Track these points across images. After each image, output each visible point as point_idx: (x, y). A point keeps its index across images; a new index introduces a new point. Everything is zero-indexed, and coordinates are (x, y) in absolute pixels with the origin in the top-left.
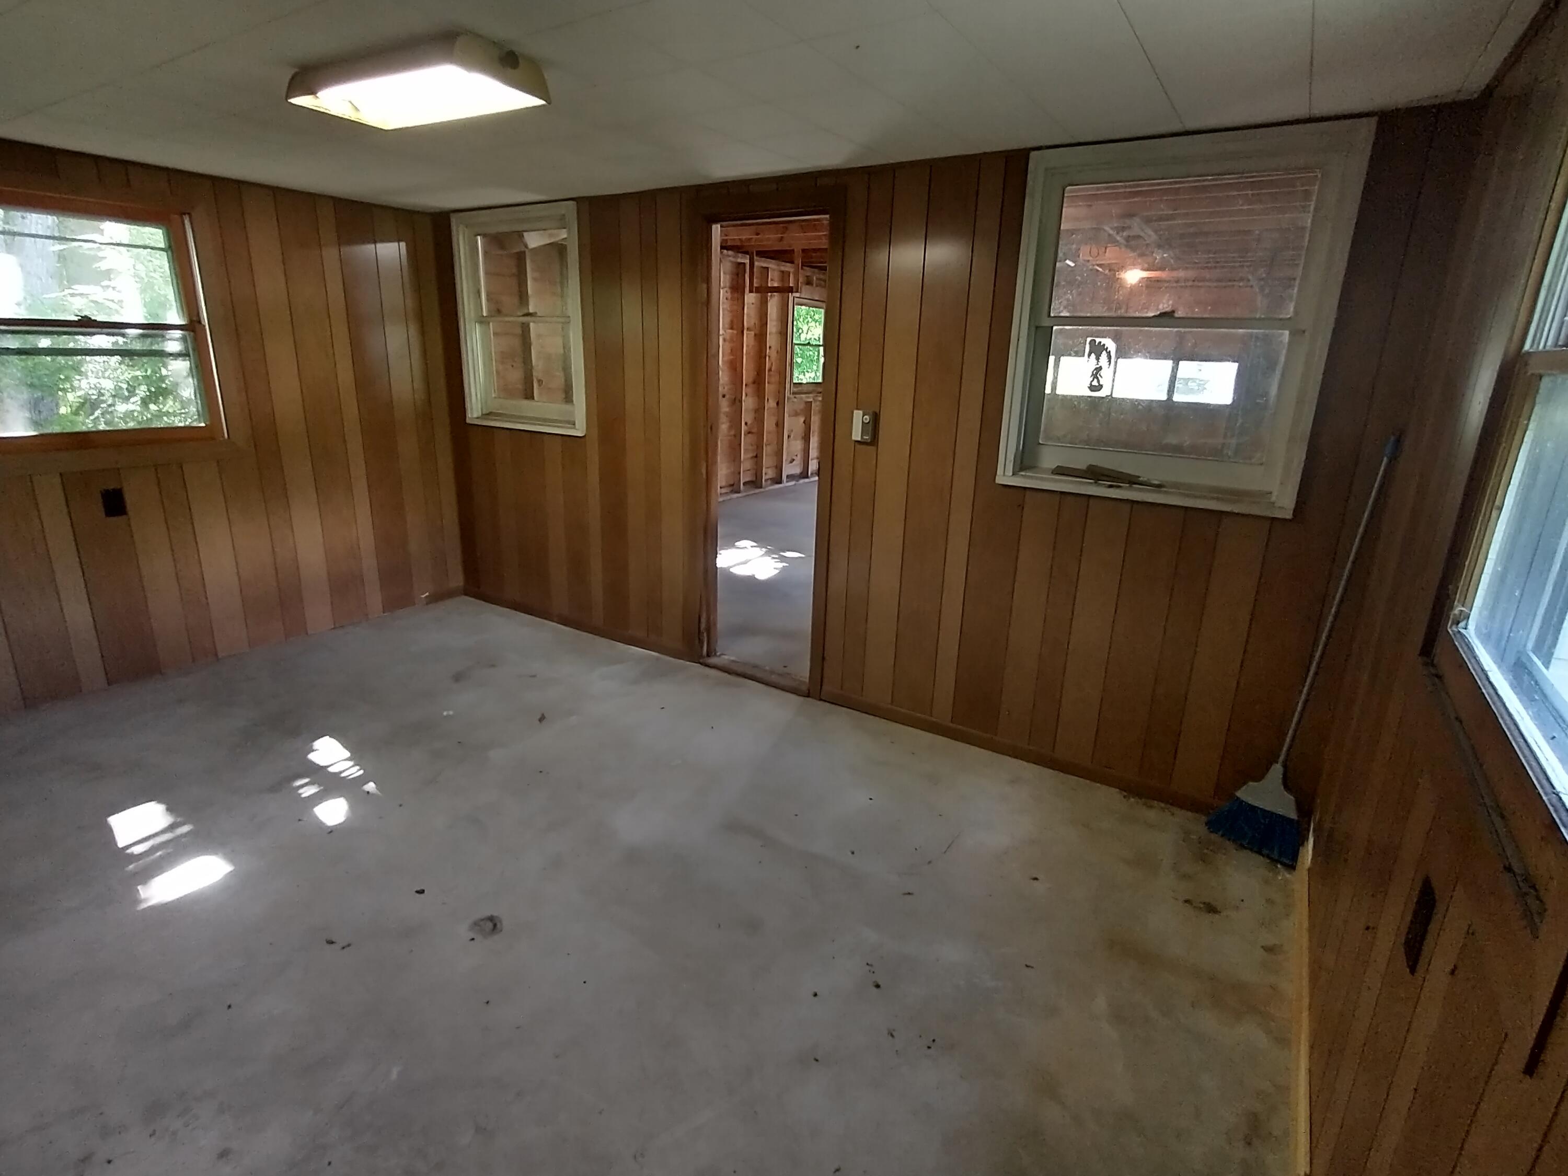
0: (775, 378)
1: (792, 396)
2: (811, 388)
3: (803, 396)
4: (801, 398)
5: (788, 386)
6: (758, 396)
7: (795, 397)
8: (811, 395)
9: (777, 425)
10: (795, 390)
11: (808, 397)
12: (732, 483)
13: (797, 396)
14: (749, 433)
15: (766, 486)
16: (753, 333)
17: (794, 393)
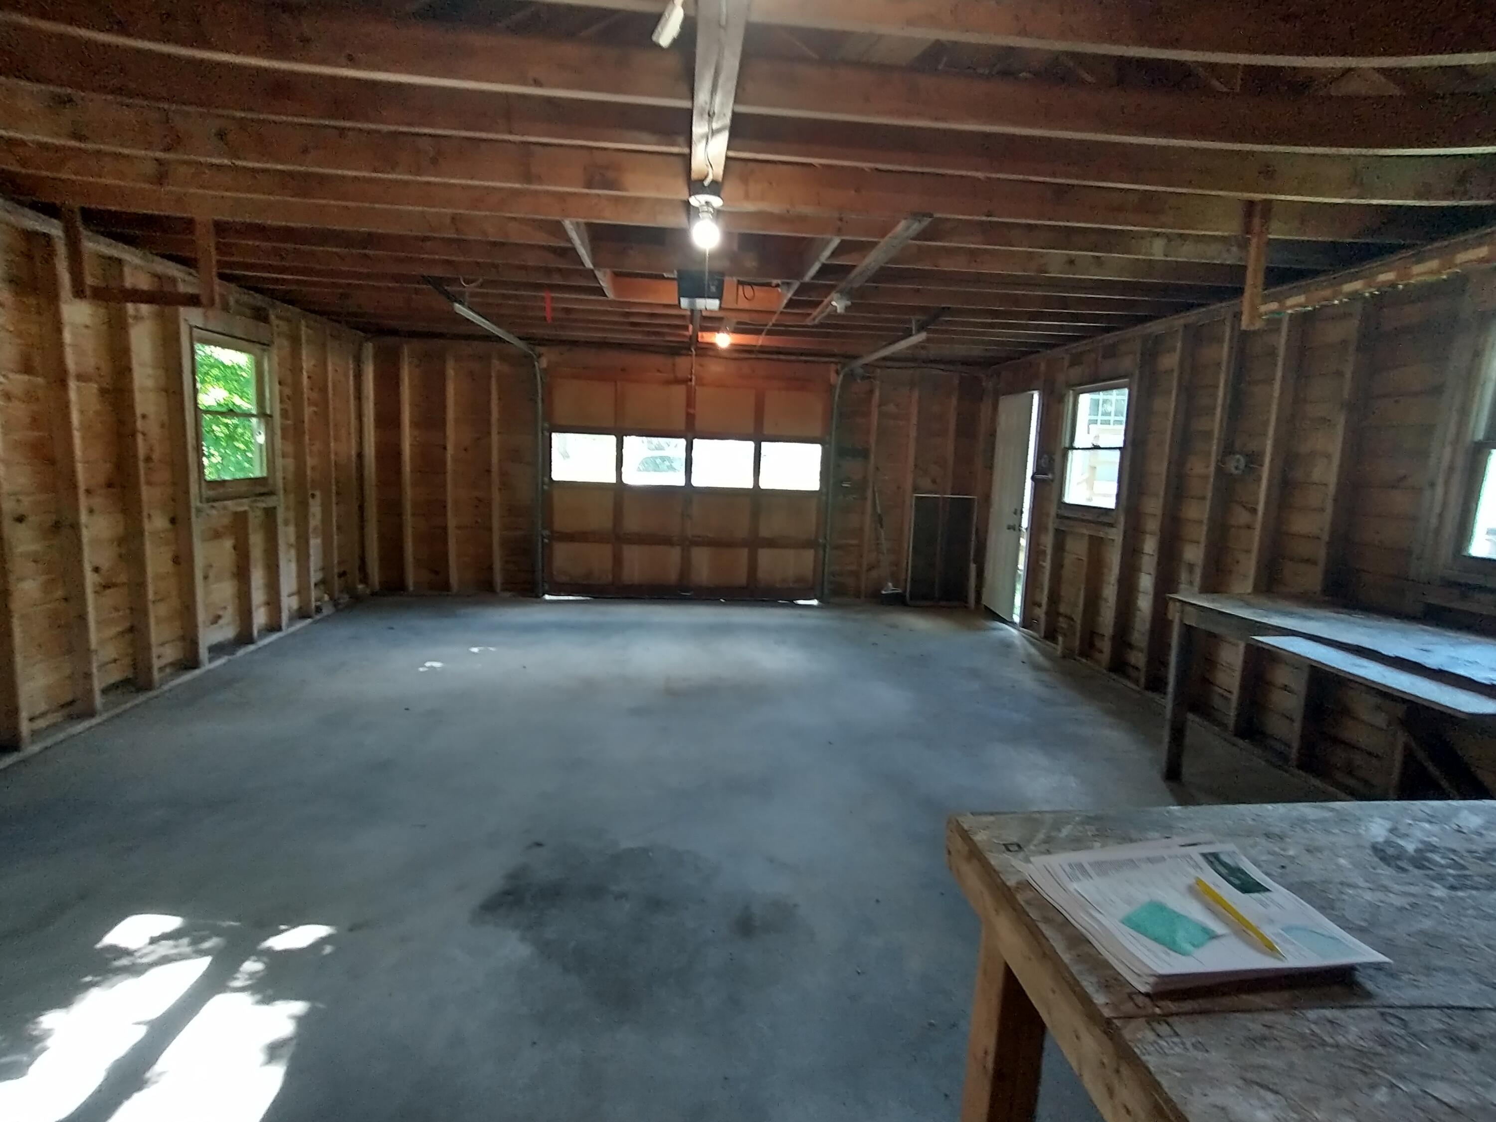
0: (163, 475)
1: (205, 506)
2: (244, 489)
3: (229, 503)
4: (225, 508)
5: (194, 489)
6: (124, 511)
7: (213, 507)
8: (245, 500)
9: (176, 560)
10: (211, 493)
11: (241, 505)
12: (69, 698)
13: (216, 504)
14: (106, 587)
15: (163, 682)
16: (95, 386)
17: (209, 500)
